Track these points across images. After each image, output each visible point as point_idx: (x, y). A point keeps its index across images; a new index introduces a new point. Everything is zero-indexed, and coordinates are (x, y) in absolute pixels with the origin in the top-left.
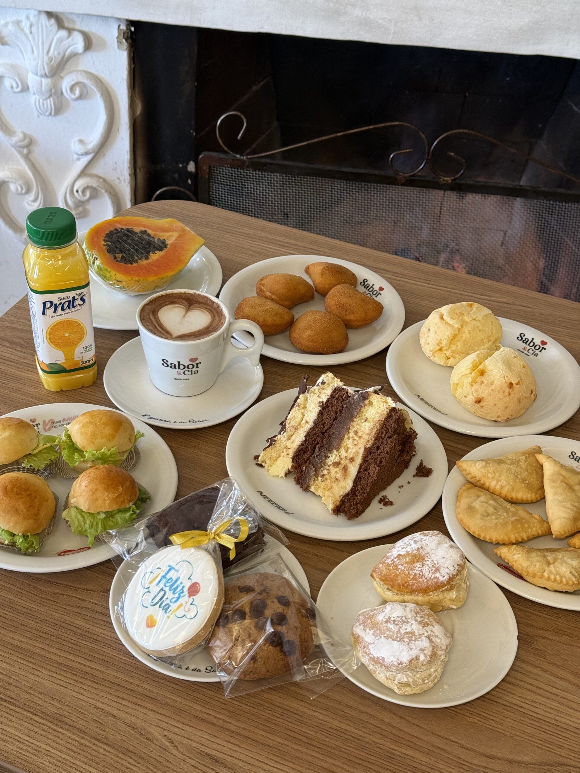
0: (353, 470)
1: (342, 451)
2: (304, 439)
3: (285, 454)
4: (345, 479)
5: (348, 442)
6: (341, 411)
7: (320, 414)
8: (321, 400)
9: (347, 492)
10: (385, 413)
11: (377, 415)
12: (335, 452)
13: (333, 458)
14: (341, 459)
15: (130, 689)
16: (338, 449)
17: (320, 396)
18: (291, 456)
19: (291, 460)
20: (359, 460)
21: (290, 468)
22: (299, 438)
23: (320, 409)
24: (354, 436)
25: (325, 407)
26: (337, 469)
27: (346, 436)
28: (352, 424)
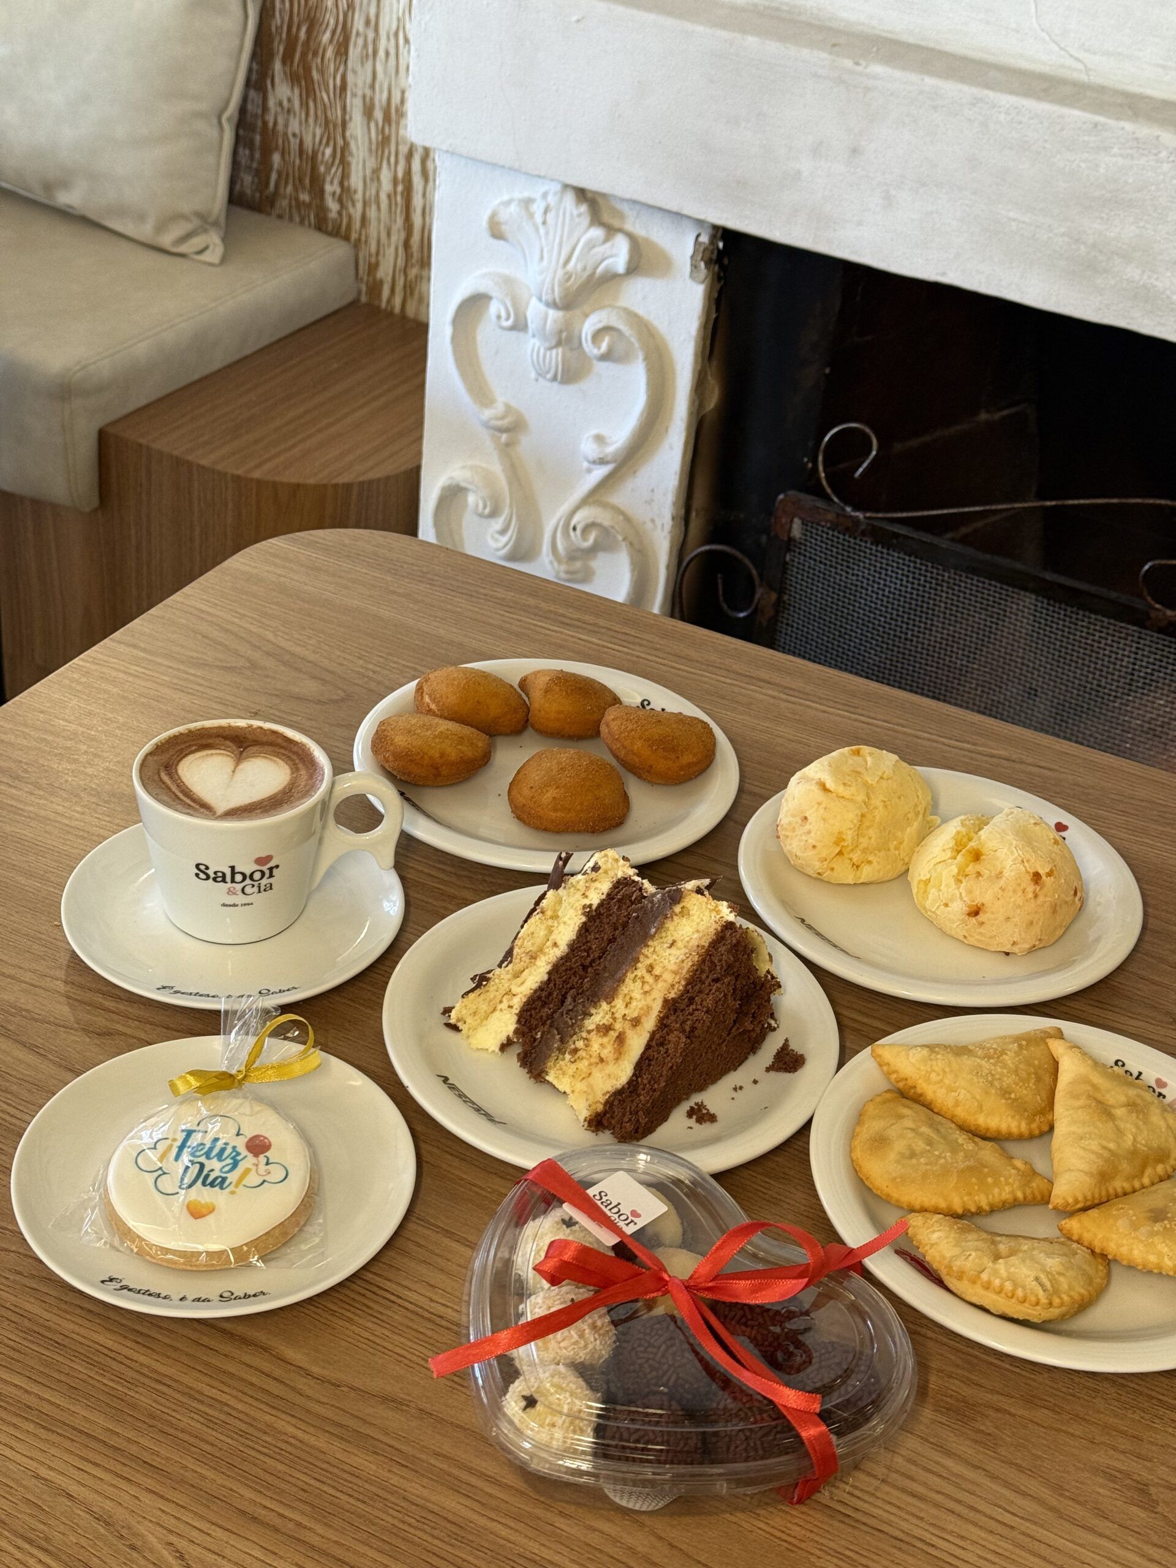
0: (637, 1043)
1: (619, 1003)
2: (546, 977)
3: (504, 1005)
4: (617, 1059)
5: (632, 987)
6: (625, 925)
7: (584, 930)
8: (587, 902)
9: (619, 1086)
10: (712, 931)
11: (696, 936)
12: (604, 1006)
13: (599, 1015)
14: (615, 1019)
15: (113, 1447)
16: (610, 998)
18: (516, 1009)
19: (515, 1018)
20: (650, 1024)
21: (511, 1034)
22: (536, 975)
23: (584, 919)
24: (646, 975)
25: (594, 918)
26: (605, 1040)
27: (630, 976)
28: (645, 951)
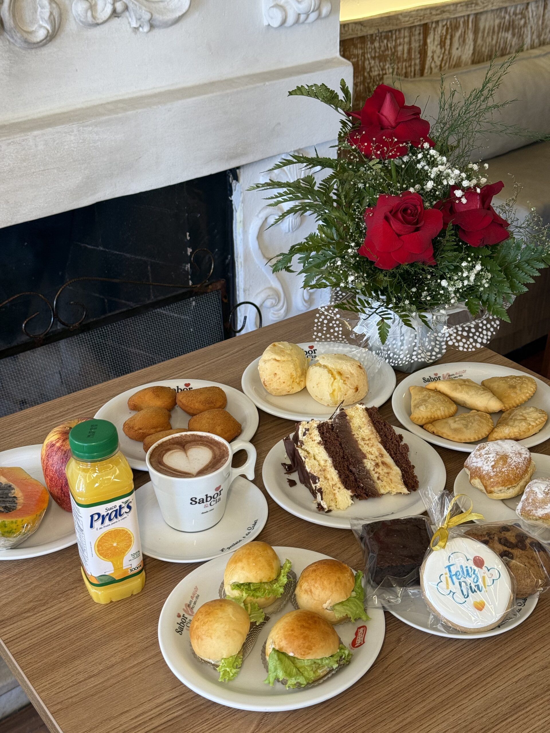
0: (389, 460)
1: (369, 456)
2: (337, 471)
3: (337, 490)
4: (391, 469)
5: (365, 448)
6: (338, 437)
7: (326, 449)
9: (401, 474)
10: (365, 415)
11: (363, 419)
12: (365, 461)
13: (369, 464)
14: (375, 460)
16: (365, 457)
17: (314, 439)
18: (342, 487)
19: (345, 490)
20: (384, 452)
21: (351, 494)
22: (333, 474)
23: (323, 446)
24: (365, 442)
25: (325, 443)
26: (381, 468)
27: (360, 447)
28: (355, 436)
